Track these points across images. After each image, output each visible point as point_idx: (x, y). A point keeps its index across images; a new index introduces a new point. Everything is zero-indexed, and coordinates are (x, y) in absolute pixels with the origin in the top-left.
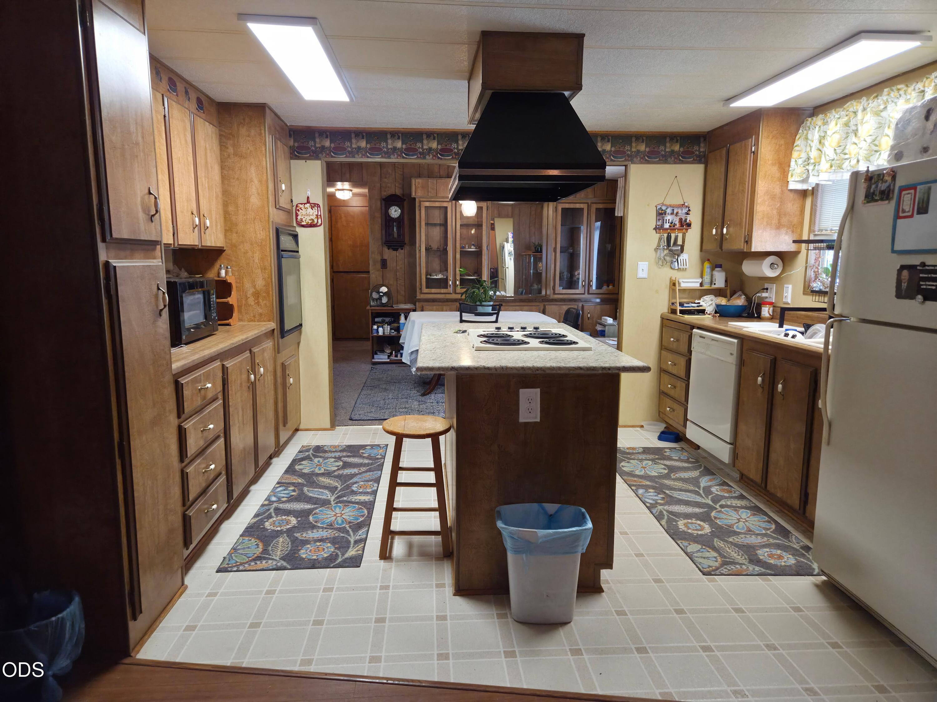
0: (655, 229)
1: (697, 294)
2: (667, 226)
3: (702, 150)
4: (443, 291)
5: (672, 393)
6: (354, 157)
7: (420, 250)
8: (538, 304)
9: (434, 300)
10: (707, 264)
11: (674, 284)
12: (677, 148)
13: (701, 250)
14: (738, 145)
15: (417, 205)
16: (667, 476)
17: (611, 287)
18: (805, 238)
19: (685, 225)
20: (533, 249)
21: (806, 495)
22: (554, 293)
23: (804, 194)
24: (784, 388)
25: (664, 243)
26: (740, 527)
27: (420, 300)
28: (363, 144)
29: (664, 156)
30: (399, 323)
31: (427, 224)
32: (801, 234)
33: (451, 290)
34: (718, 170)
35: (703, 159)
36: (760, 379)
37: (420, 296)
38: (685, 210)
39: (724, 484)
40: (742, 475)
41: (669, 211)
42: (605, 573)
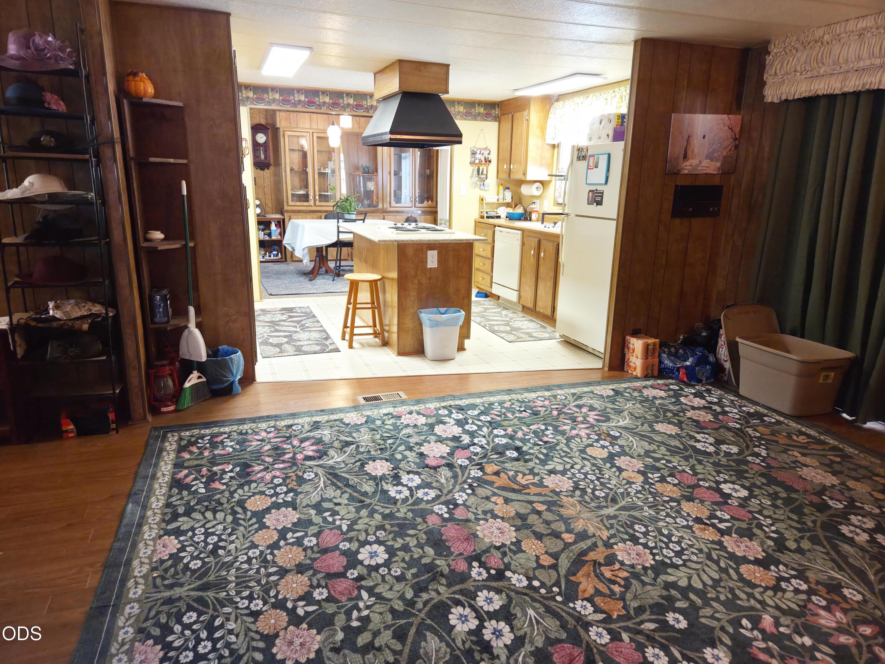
0: (470, 163)
1: (495, 206)
2: (477, 161)
3: (497, 113)
4: (305, 204)
5: (482, 268)
6: (270, 105)
7: (285, 171)
8: (379, 214)
9: (299, 212)
10: (501, 188)
11: (482, 200)
12: (482, 110)
13: (497, 178)
14: (518, 114)
15: (281, 133)
16: (485, 311)
17: (430, 202)
18: (554, 174)
19: (488, 161)
20: (361, 170)
21: (554, 307)
22: (390, 207)
23: (554, 146)
24: (544, 255)
25: (476, 173)
26: (524, 327)
27: (287, 211)
28: (277, 96)
29: (474, 116)
30: (270, 230)
31: (290, 150)
32: (552, 171)
33: (312, 203)
34: (506, 126)
35: (497, 119)
36: (532, 252)
37: (286, 208)
38: (488, 152)
39: (514, 313)
40: (523, 307)
41: (478, 152)
42: (466, 341)
